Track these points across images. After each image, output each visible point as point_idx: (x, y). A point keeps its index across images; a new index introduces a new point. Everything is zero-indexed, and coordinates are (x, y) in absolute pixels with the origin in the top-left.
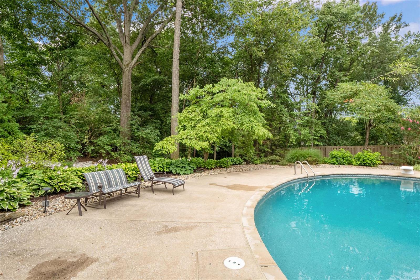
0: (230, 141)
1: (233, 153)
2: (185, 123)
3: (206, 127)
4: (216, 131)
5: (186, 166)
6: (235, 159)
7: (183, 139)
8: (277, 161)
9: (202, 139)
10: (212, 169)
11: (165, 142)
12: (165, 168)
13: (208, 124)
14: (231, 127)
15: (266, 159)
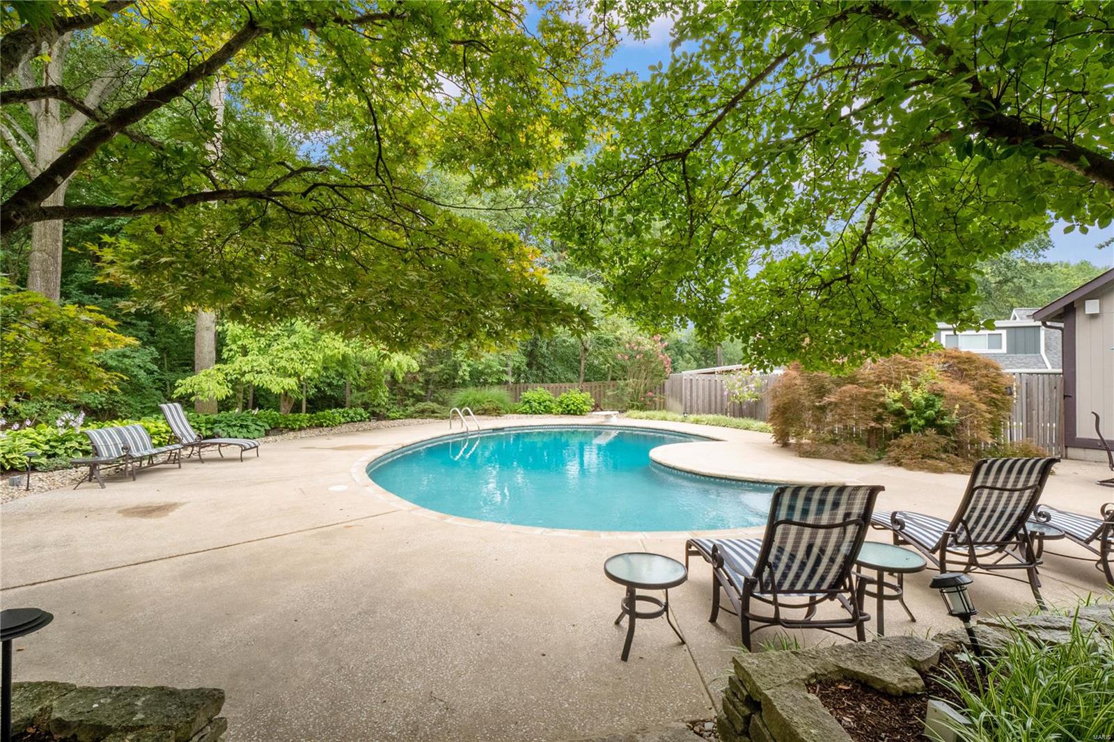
0: (341, 375)
1: (348, 399)
2: (245, 342)
3: (292, 352)
4: (313, 359)
5: (249, 423)
6: (351, 413)
7: (245, 372)
8: (433, 412)
9: (284, 373)
10: (301, 429)
11: (204, 378)
12: (203, 429)
13: (296, 346)
14: (342, 352)
15: (412, 409)
